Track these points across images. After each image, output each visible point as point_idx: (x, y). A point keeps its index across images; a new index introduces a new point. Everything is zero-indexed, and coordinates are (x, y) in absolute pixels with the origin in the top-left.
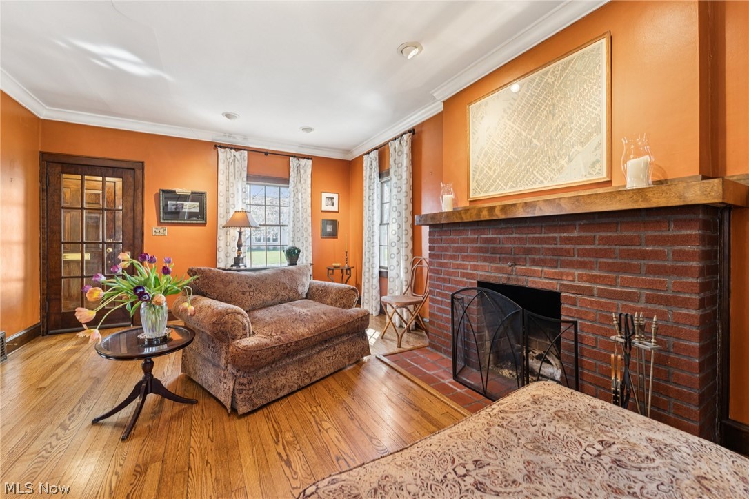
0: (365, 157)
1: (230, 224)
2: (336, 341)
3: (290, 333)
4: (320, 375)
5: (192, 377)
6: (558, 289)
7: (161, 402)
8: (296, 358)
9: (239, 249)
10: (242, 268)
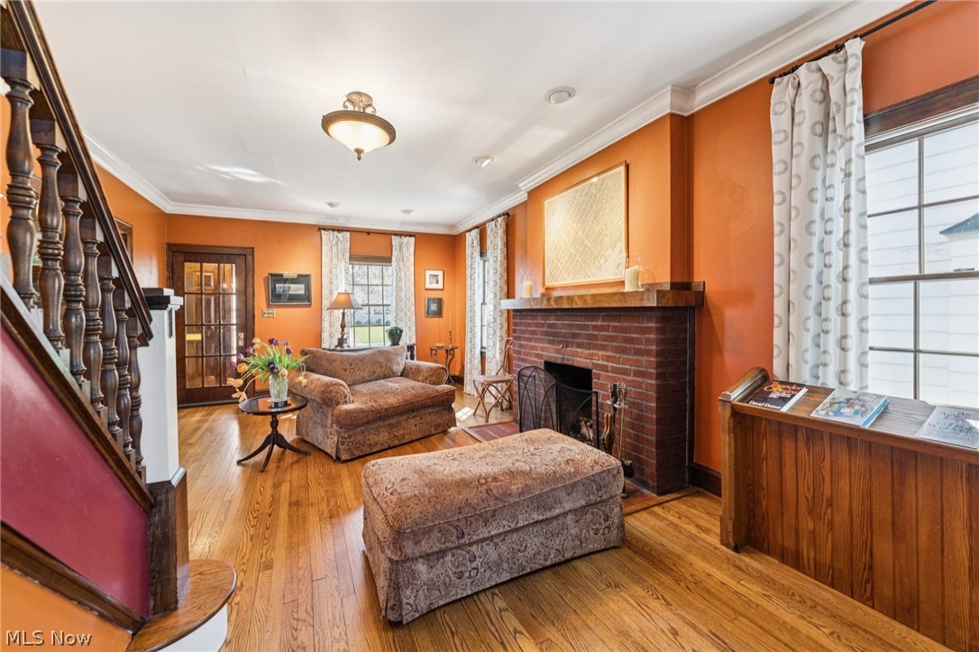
0: (467, 234)
1: (334, 306)
2: (423, 412)
3: (382, 402)
4: (408, 438)
5: (305, 438)
6: (590, 367)
7: (283, 453)
8: (387, 423)
9: (343, 330)
10: (346, 348)
